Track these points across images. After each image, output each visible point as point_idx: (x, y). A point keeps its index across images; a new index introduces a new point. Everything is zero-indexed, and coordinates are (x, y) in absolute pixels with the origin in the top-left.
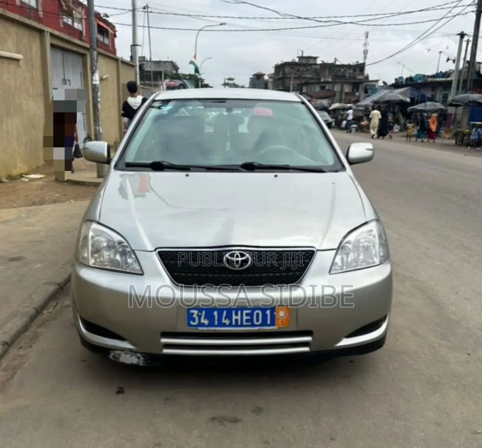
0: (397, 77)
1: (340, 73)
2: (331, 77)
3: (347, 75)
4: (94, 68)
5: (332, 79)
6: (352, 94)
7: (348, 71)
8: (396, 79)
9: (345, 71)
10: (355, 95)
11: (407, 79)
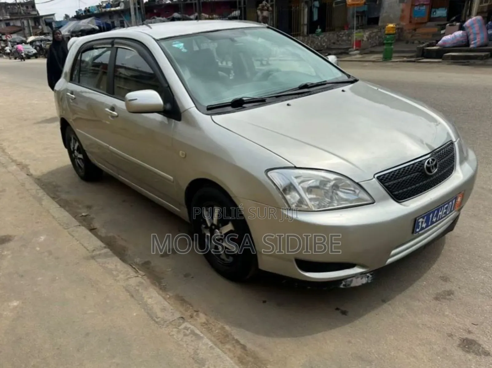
0: (77, 10)
1: (16, 11)
2: (8, 14)
3: (22, 12)
5: (10, 16)
6: (35, 27)
7: (22, 8)
8: (76, 12)
9: (19, 8)
10: (39, 28)
11: (85, 11)
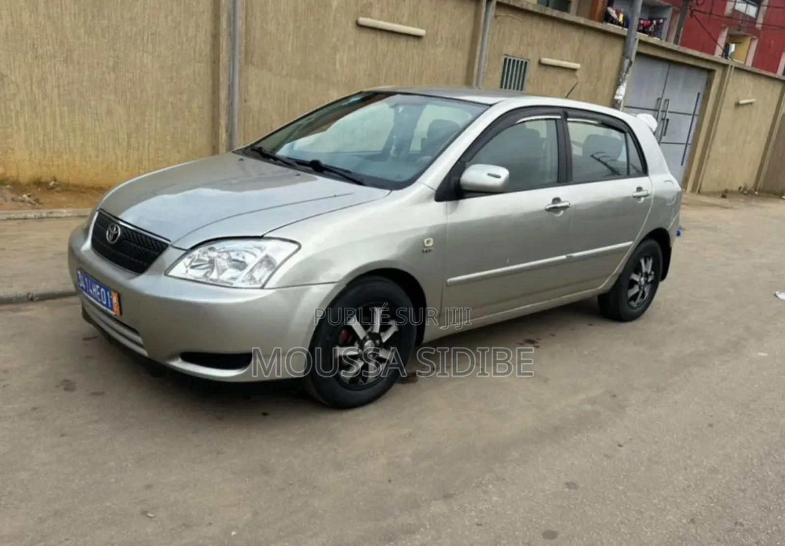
4: (621, 80)
